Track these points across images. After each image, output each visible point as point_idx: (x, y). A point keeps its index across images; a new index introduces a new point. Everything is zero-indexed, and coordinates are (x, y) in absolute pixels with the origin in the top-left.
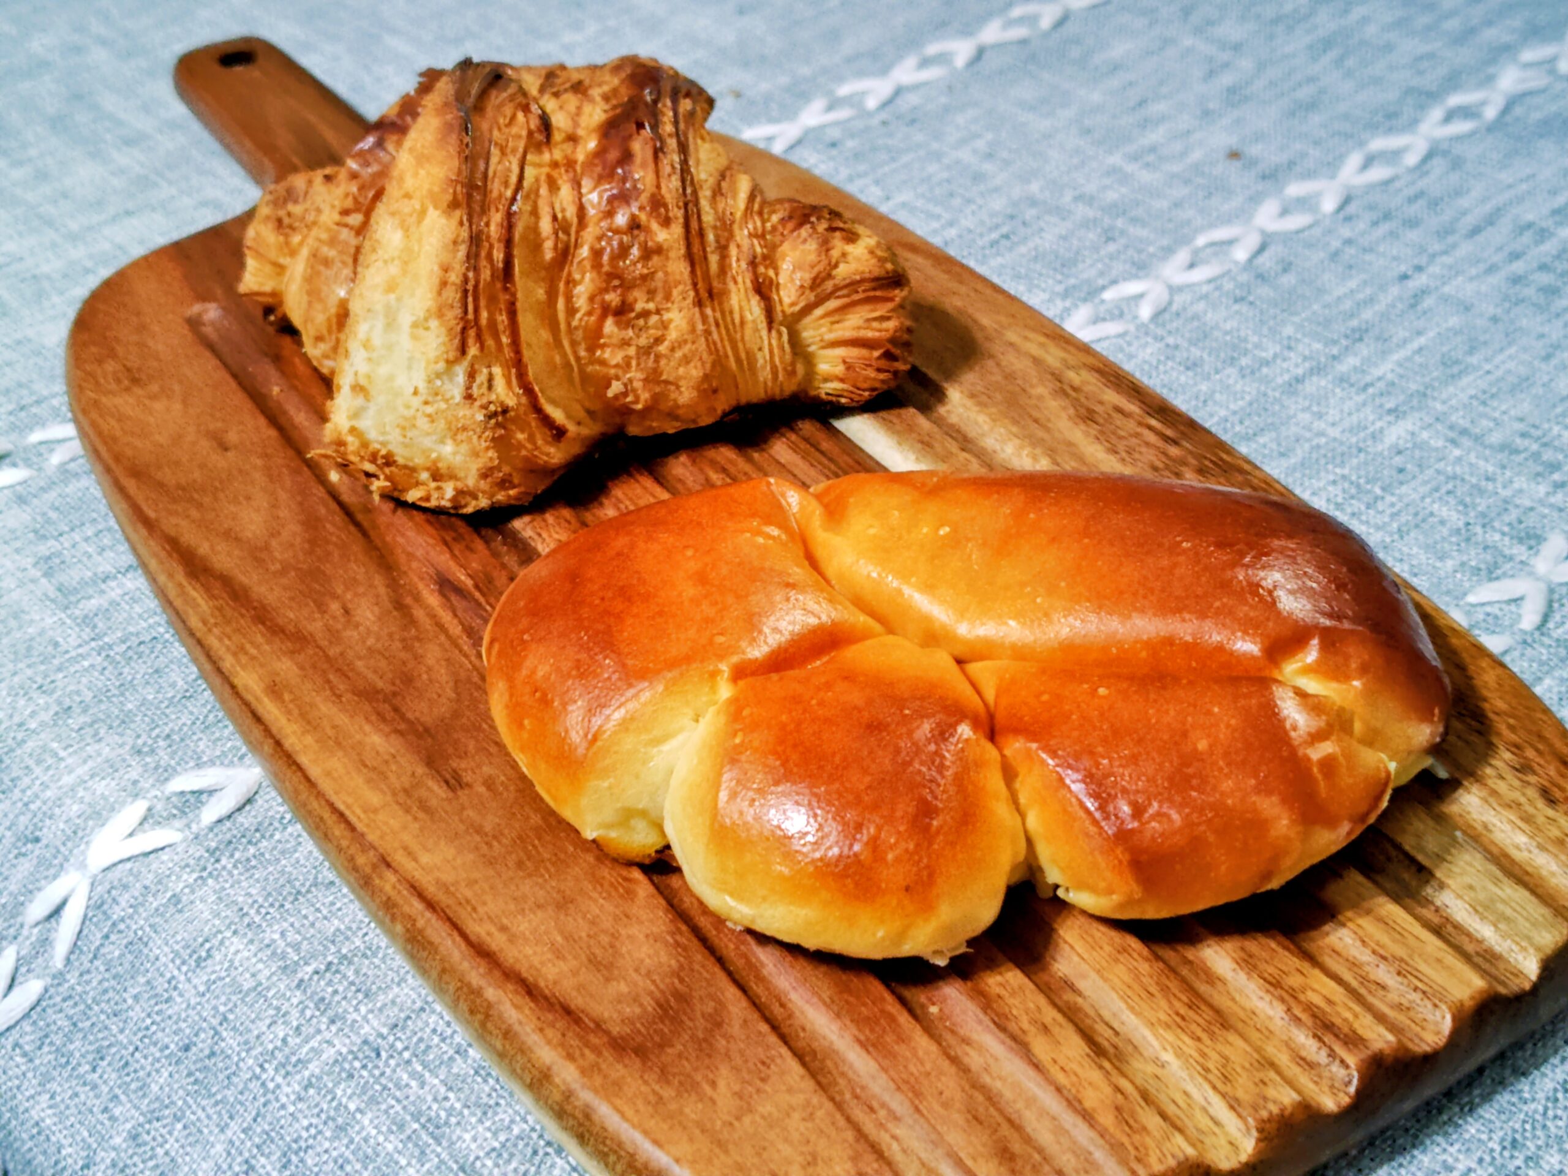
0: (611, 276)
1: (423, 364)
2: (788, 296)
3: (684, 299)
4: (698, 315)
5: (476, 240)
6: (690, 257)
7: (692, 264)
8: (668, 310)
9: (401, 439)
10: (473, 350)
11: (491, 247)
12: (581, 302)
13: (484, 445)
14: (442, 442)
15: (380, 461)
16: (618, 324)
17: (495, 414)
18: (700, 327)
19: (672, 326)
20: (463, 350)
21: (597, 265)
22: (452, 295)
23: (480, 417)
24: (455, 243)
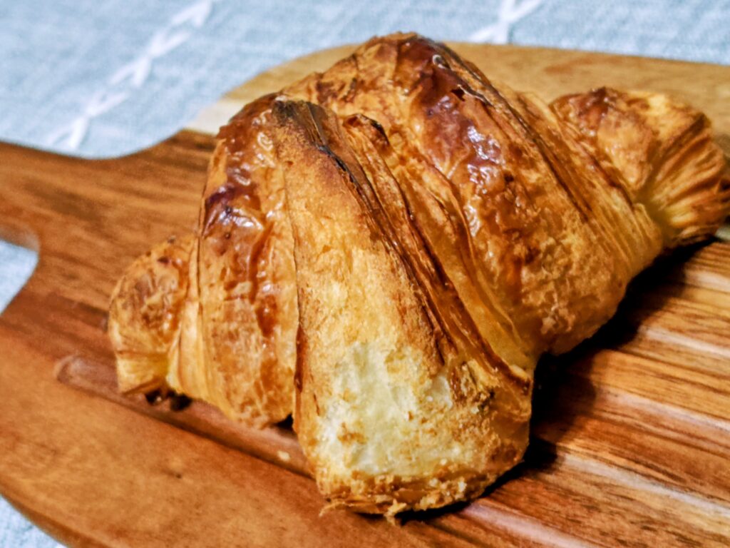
0: (508, 233)
1: (410, 390)
2: (633, 177)
3: (574, 221)
4: (588, 229)
5: (405, 258)
6: (563, 184)
7: (566, 189)
8: (564, 237)
9: (408, 462)
10: (450, 357)
11: (416, 257)
12: (495, 266)
13: (485, 432)
14: (448, 446)
15: (388, 490)
16: (533, 270)
17: (485, 403)
18: (594, 238)
19: (573, 249)
20: (441, 360)
21: (494, 229)
22: (414, 317)
23: (475, 410)
24: (393, 271)
